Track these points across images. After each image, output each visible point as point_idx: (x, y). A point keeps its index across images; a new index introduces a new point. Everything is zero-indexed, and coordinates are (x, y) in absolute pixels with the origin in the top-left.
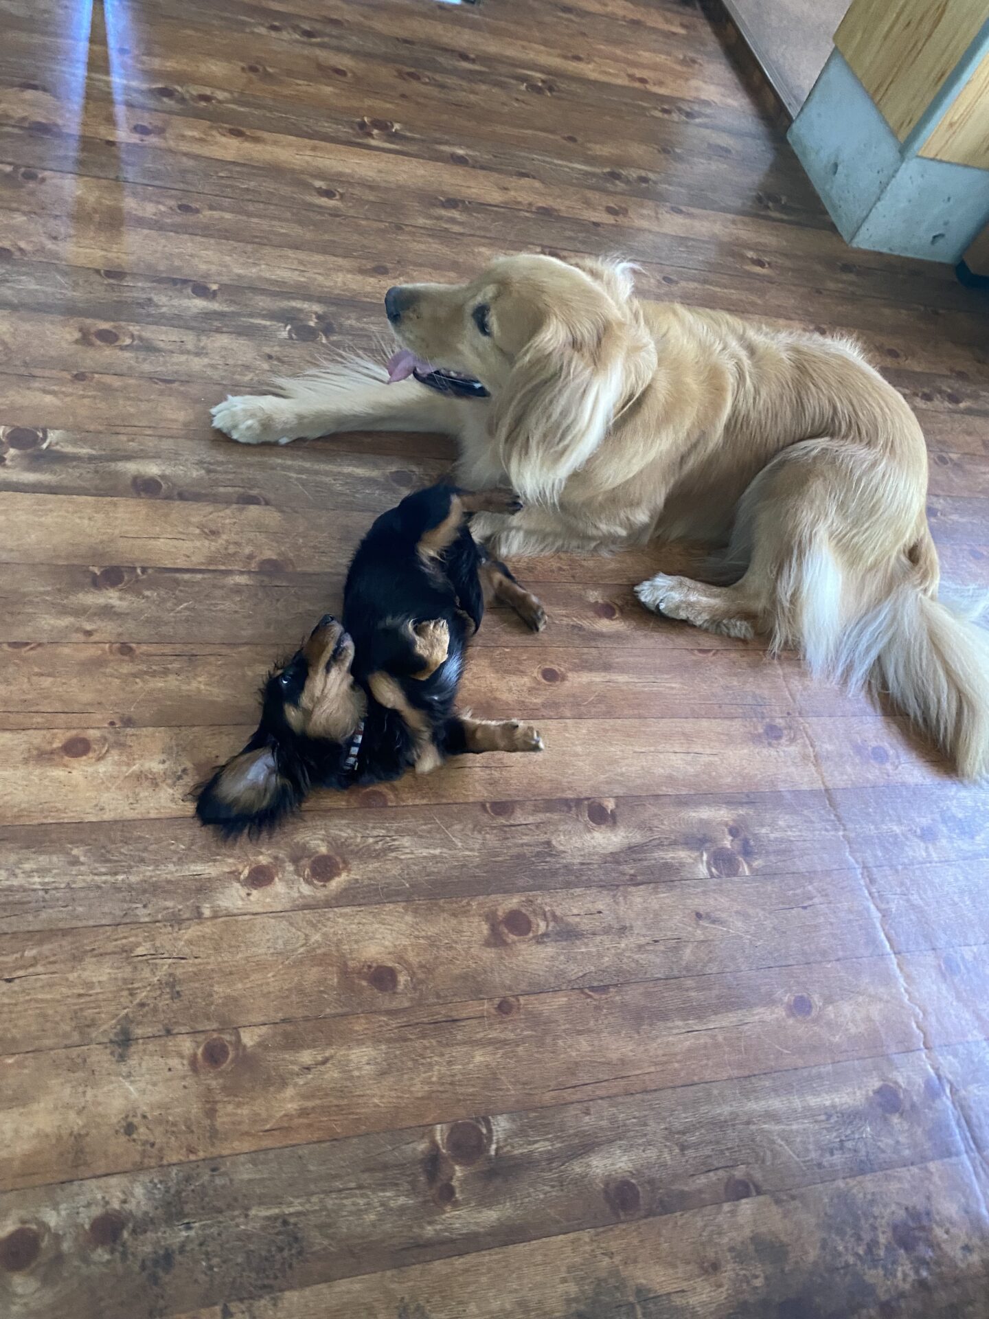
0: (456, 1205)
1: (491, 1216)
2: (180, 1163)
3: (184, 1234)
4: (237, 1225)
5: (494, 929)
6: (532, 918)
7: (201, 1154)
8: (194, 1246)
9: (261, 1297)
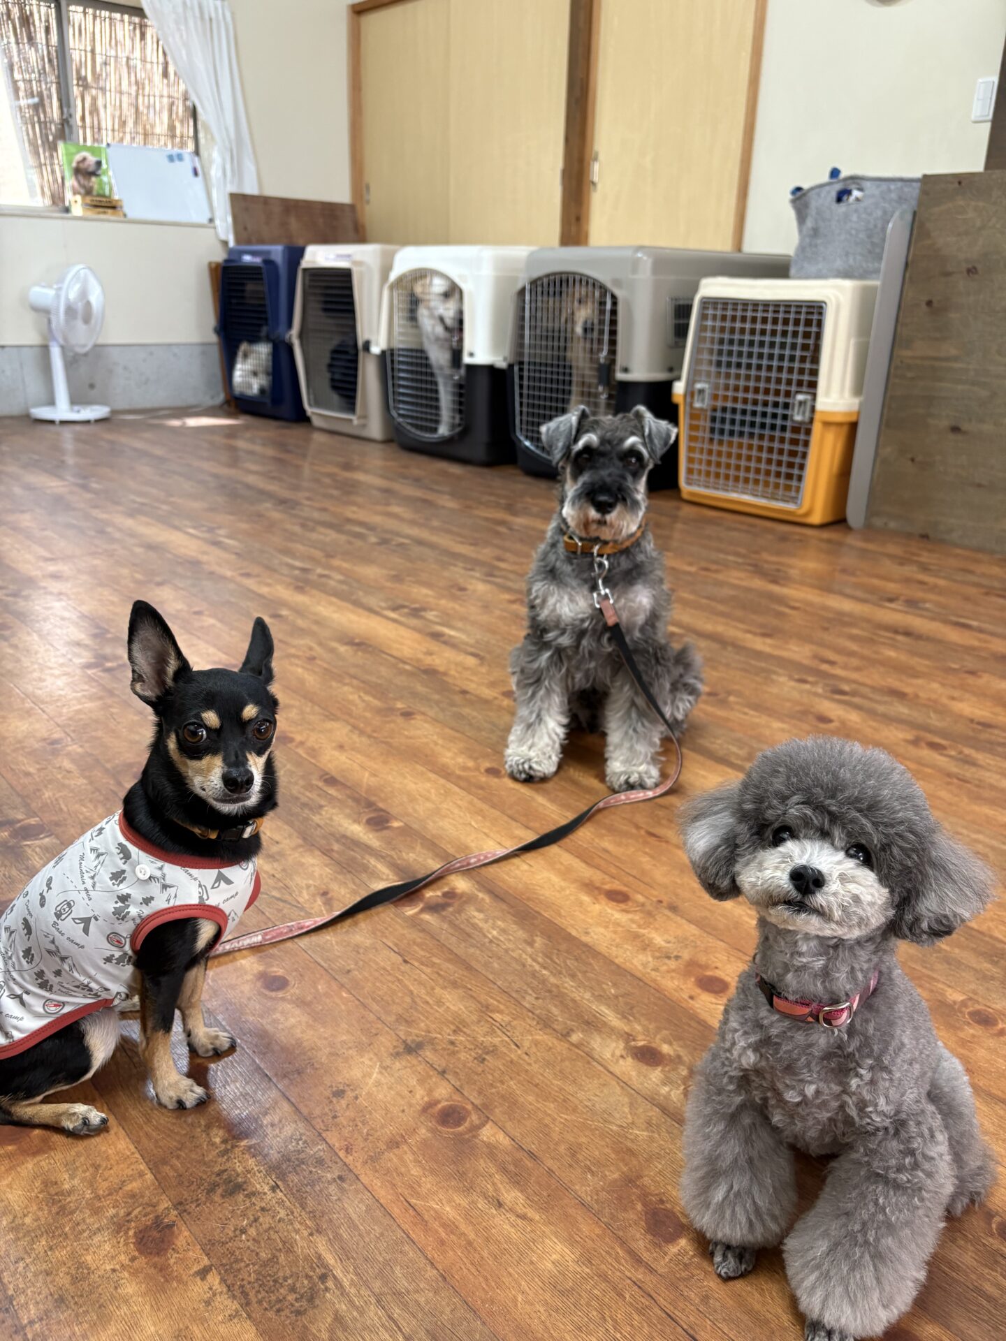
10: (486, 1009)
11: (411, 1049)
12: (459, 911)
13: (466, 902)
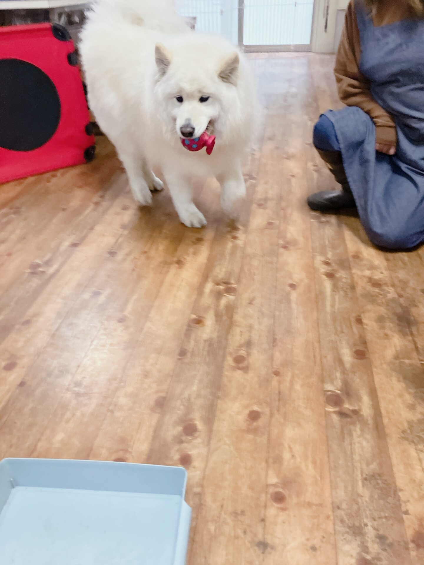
0: (360, 410)
1: (366, 399)
2: (334, 524)
3: (370, 528)
4: (366, 501)
5: (239, 369)
6: (238, 354)
7: (330, 513)
8: (375, 523)
9: (399, 496)
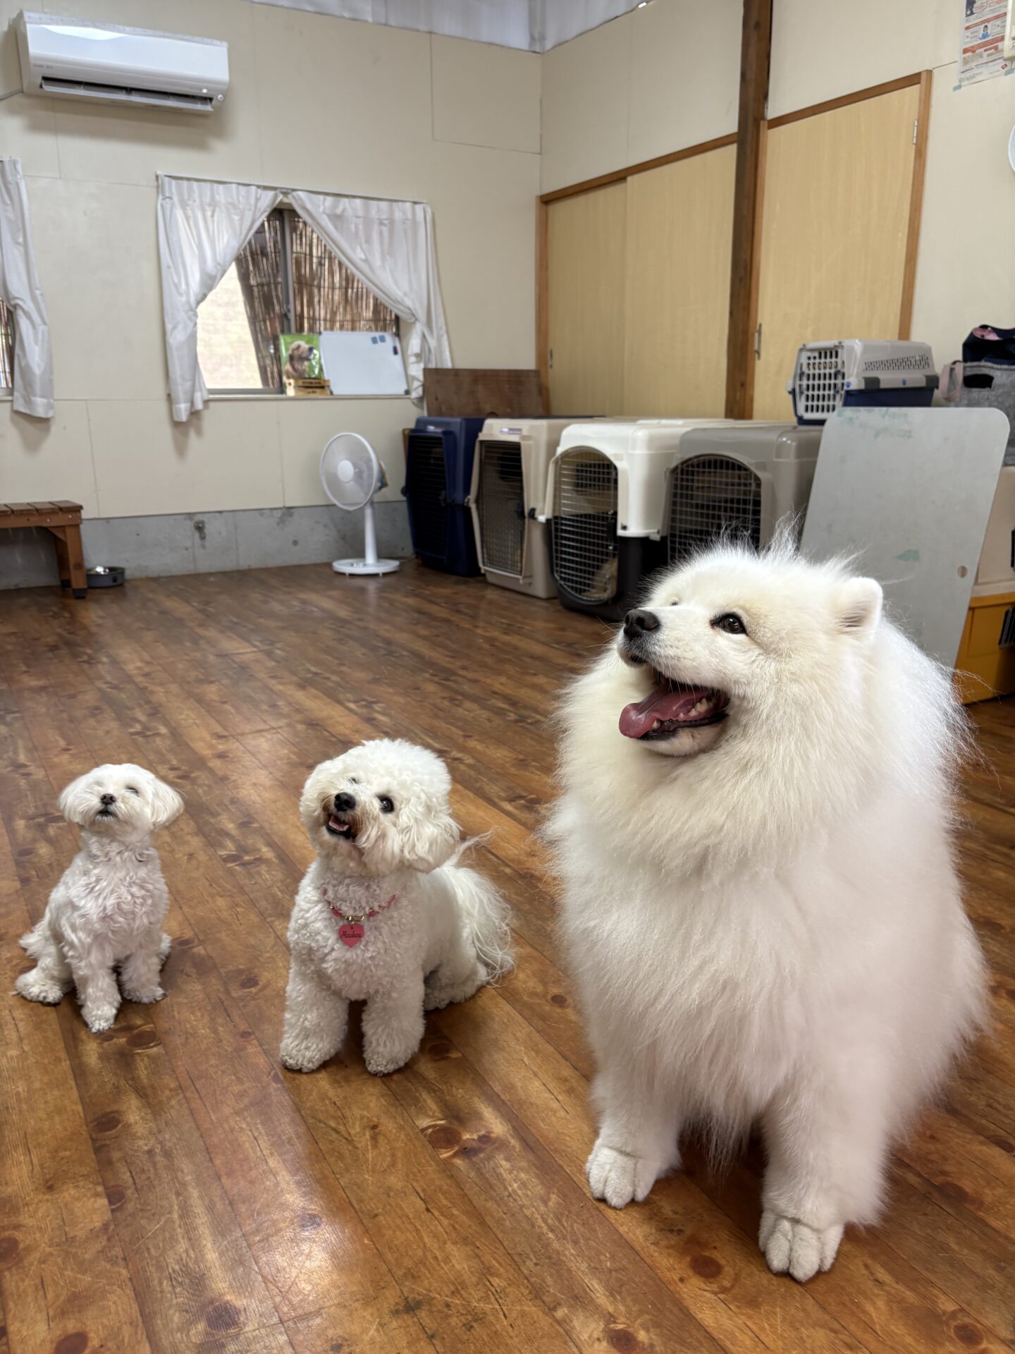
10: (486, 1272)
11: (410, 1307)
12: (489, 1158)
13: (497, 1148)
